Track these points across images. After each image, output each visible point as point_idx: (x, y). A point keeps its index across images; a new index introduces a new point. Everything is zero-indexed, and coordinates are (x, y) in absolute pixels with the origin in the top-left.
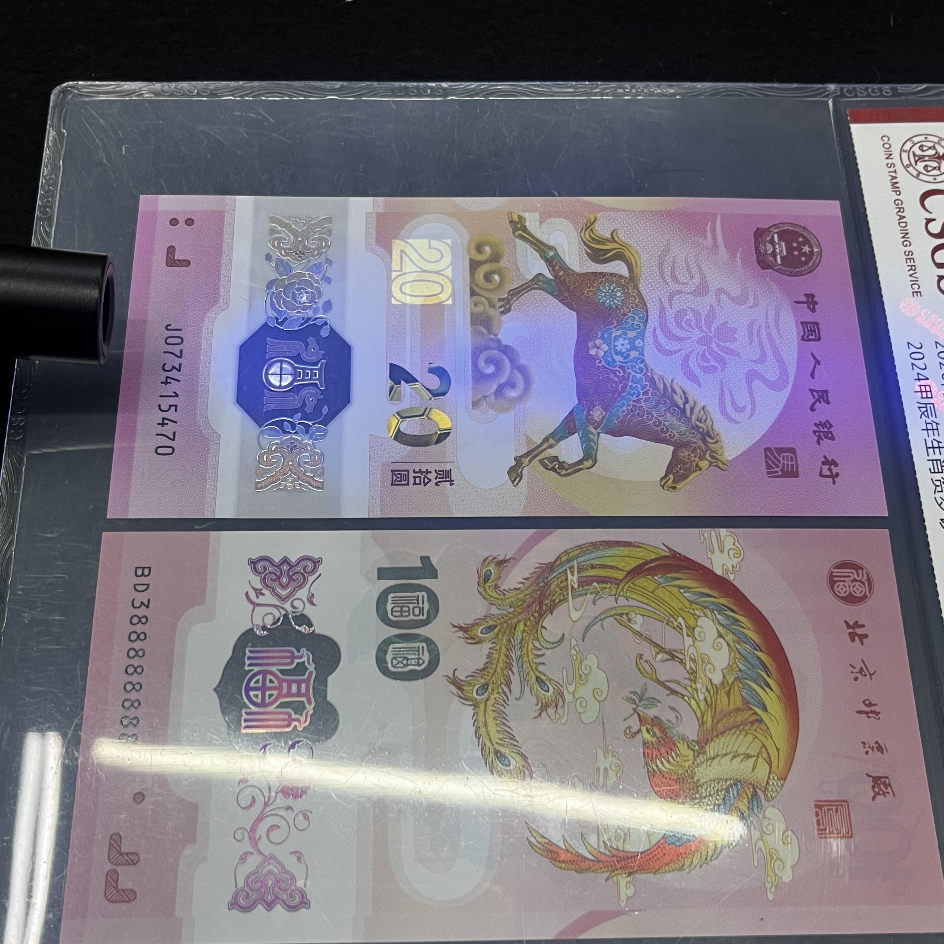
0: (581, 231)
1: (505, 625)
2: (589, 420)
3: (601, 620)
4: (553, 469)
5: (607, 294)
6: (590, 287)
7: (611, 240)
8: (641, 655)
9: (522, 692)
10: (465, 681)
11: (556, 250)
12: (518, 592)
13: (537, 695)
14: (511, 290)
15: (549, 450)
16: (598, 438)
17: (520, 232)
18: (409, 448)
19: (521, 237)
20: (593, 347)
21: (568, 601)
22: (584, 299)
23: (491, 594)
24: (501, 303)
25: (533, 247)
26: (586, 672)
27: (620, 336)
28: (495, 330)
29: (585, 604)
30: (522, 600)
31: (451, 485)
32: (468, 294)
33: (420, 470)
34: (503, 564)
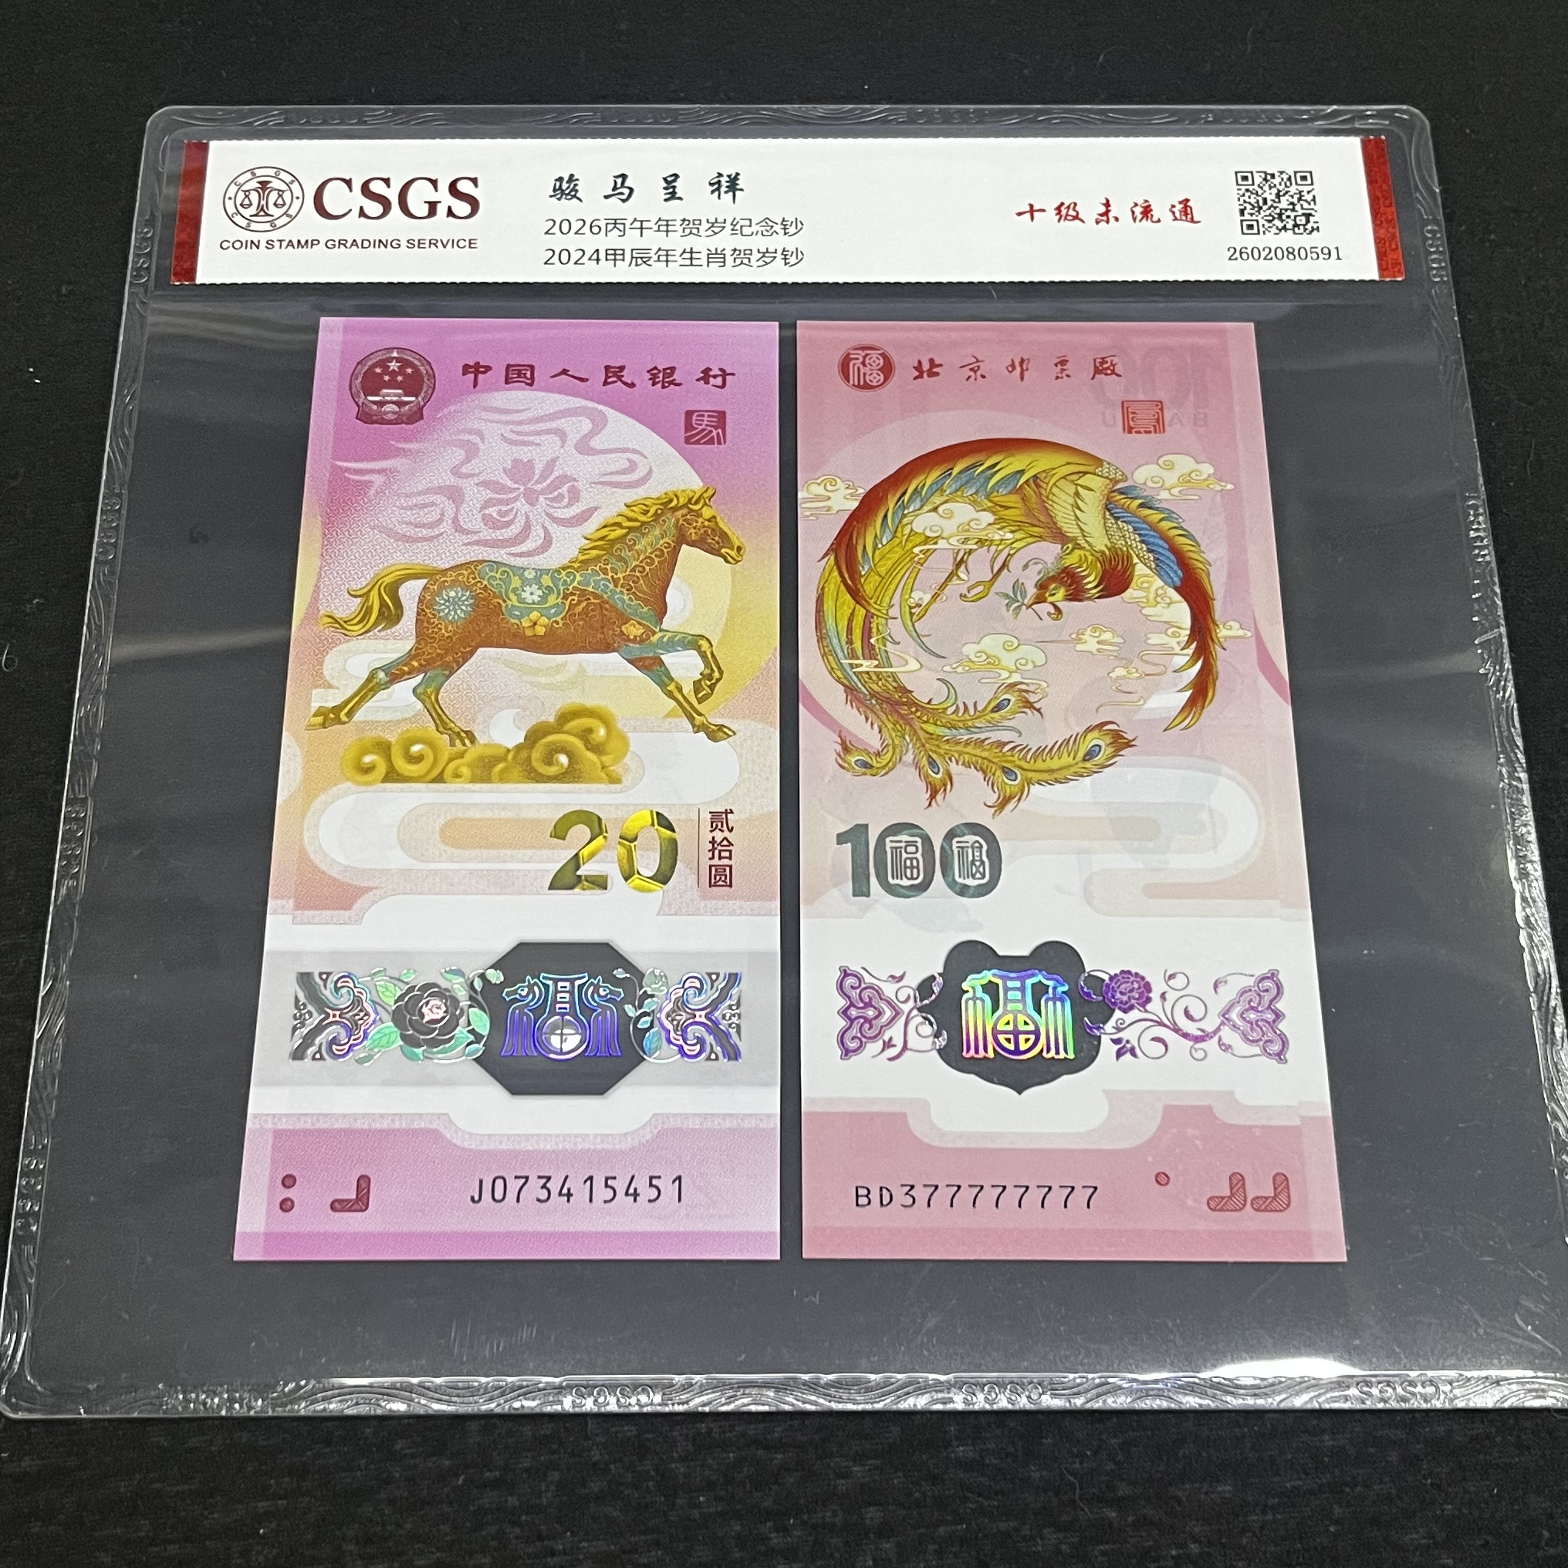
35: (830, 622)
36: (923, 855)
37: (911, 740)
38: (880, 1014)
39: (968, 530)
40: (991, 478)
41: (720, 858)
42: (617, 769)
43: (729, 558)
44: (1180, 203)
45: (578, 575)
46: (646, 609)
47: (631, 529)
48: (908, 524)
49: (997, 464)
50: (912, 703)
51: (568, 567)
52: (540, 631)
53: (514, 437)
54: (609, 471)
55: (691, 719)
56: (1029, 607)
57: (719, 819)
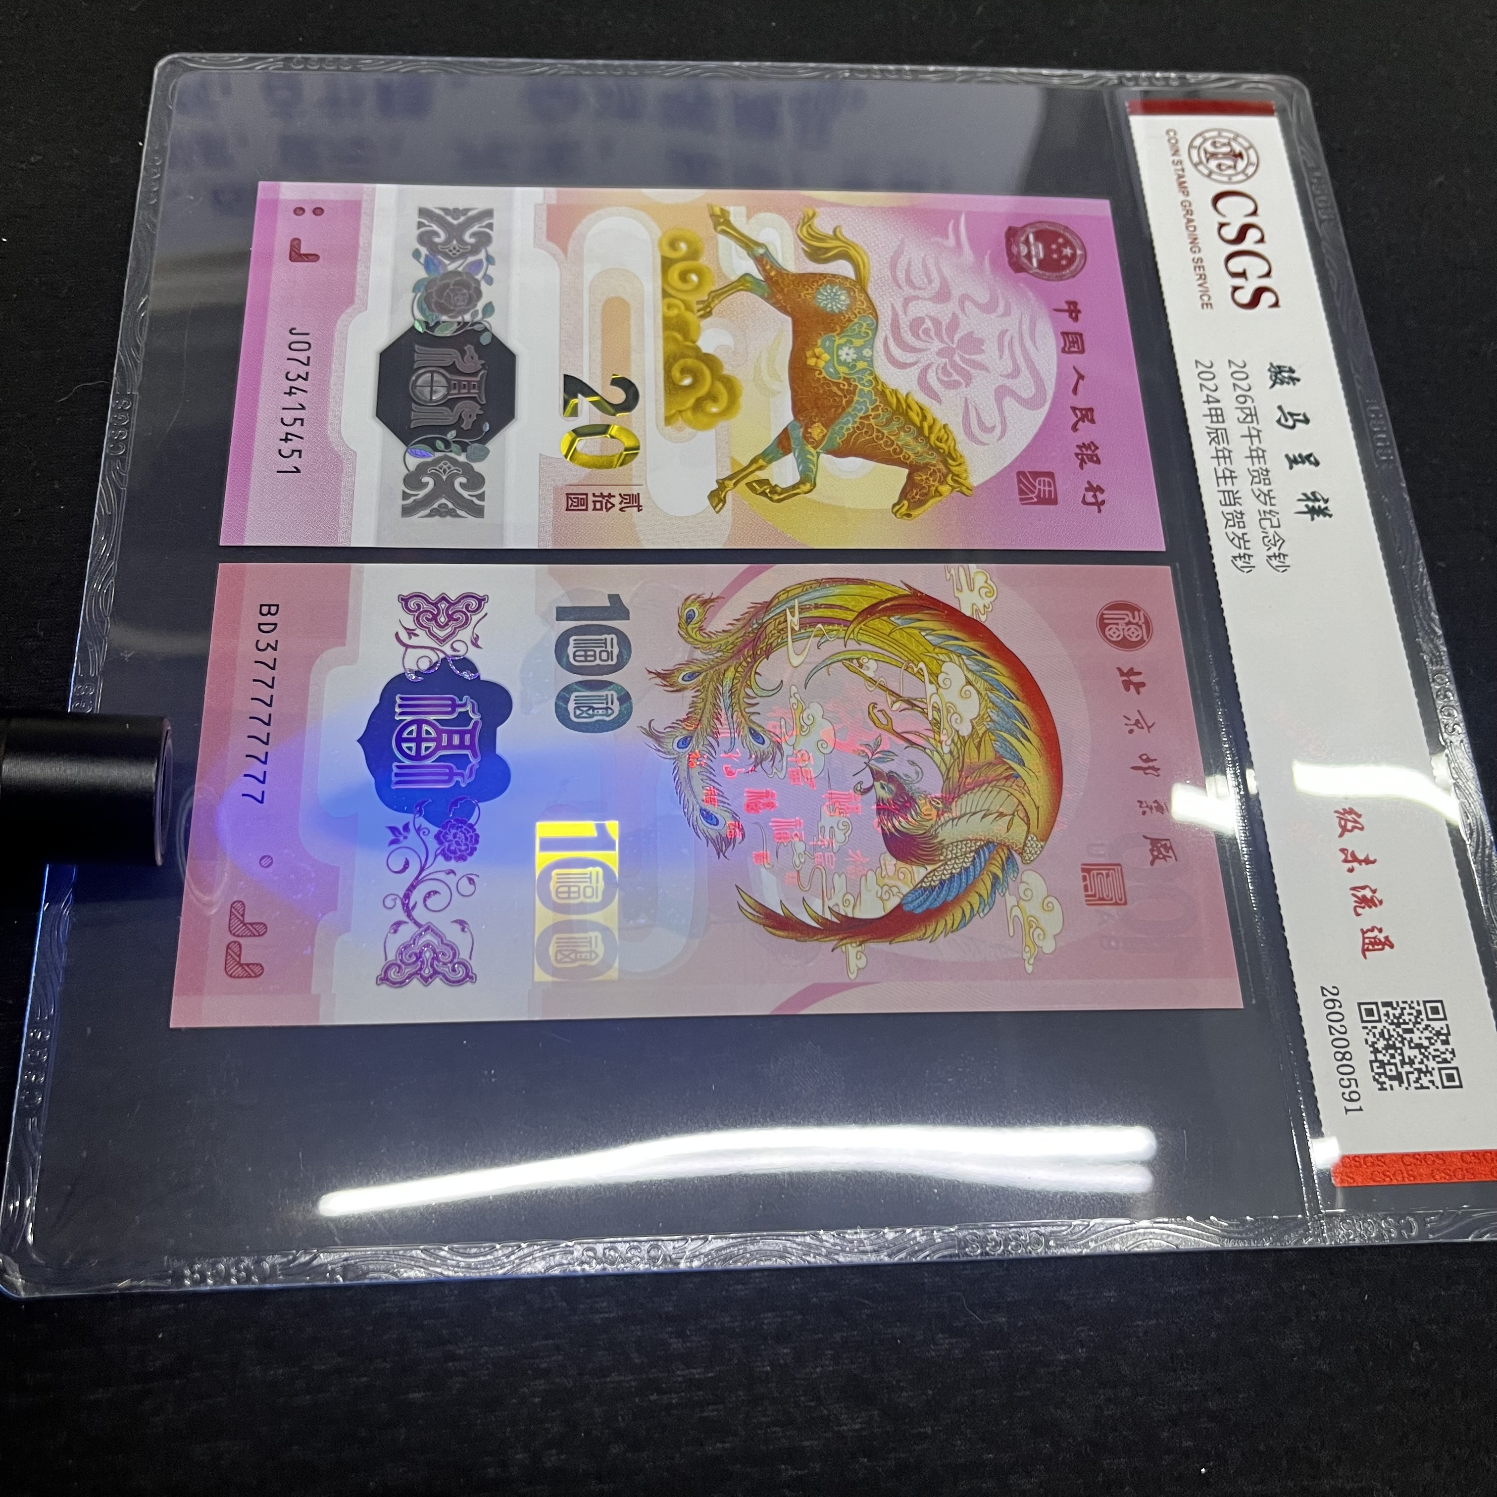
35: (837, 590)
36: (598, 665)
37: (717, 658)
38: (442, 627)
39: (948, 712)
40: (1012, 735)
41: (594, 502)
42: (680, 422)
43: (897, 507)
44: (1387, 938)
45: (869, 389)
46: (839, 441)
47: (920, 429)
48: (950, 657)
49: (1029, 741)
50: (755, 658)
51: (877, 381)
52: (812, 362)
53: (1007, 338)
54: (980, 411)
55: (730, 478)
56: (867, 764)
57: (632, 501)
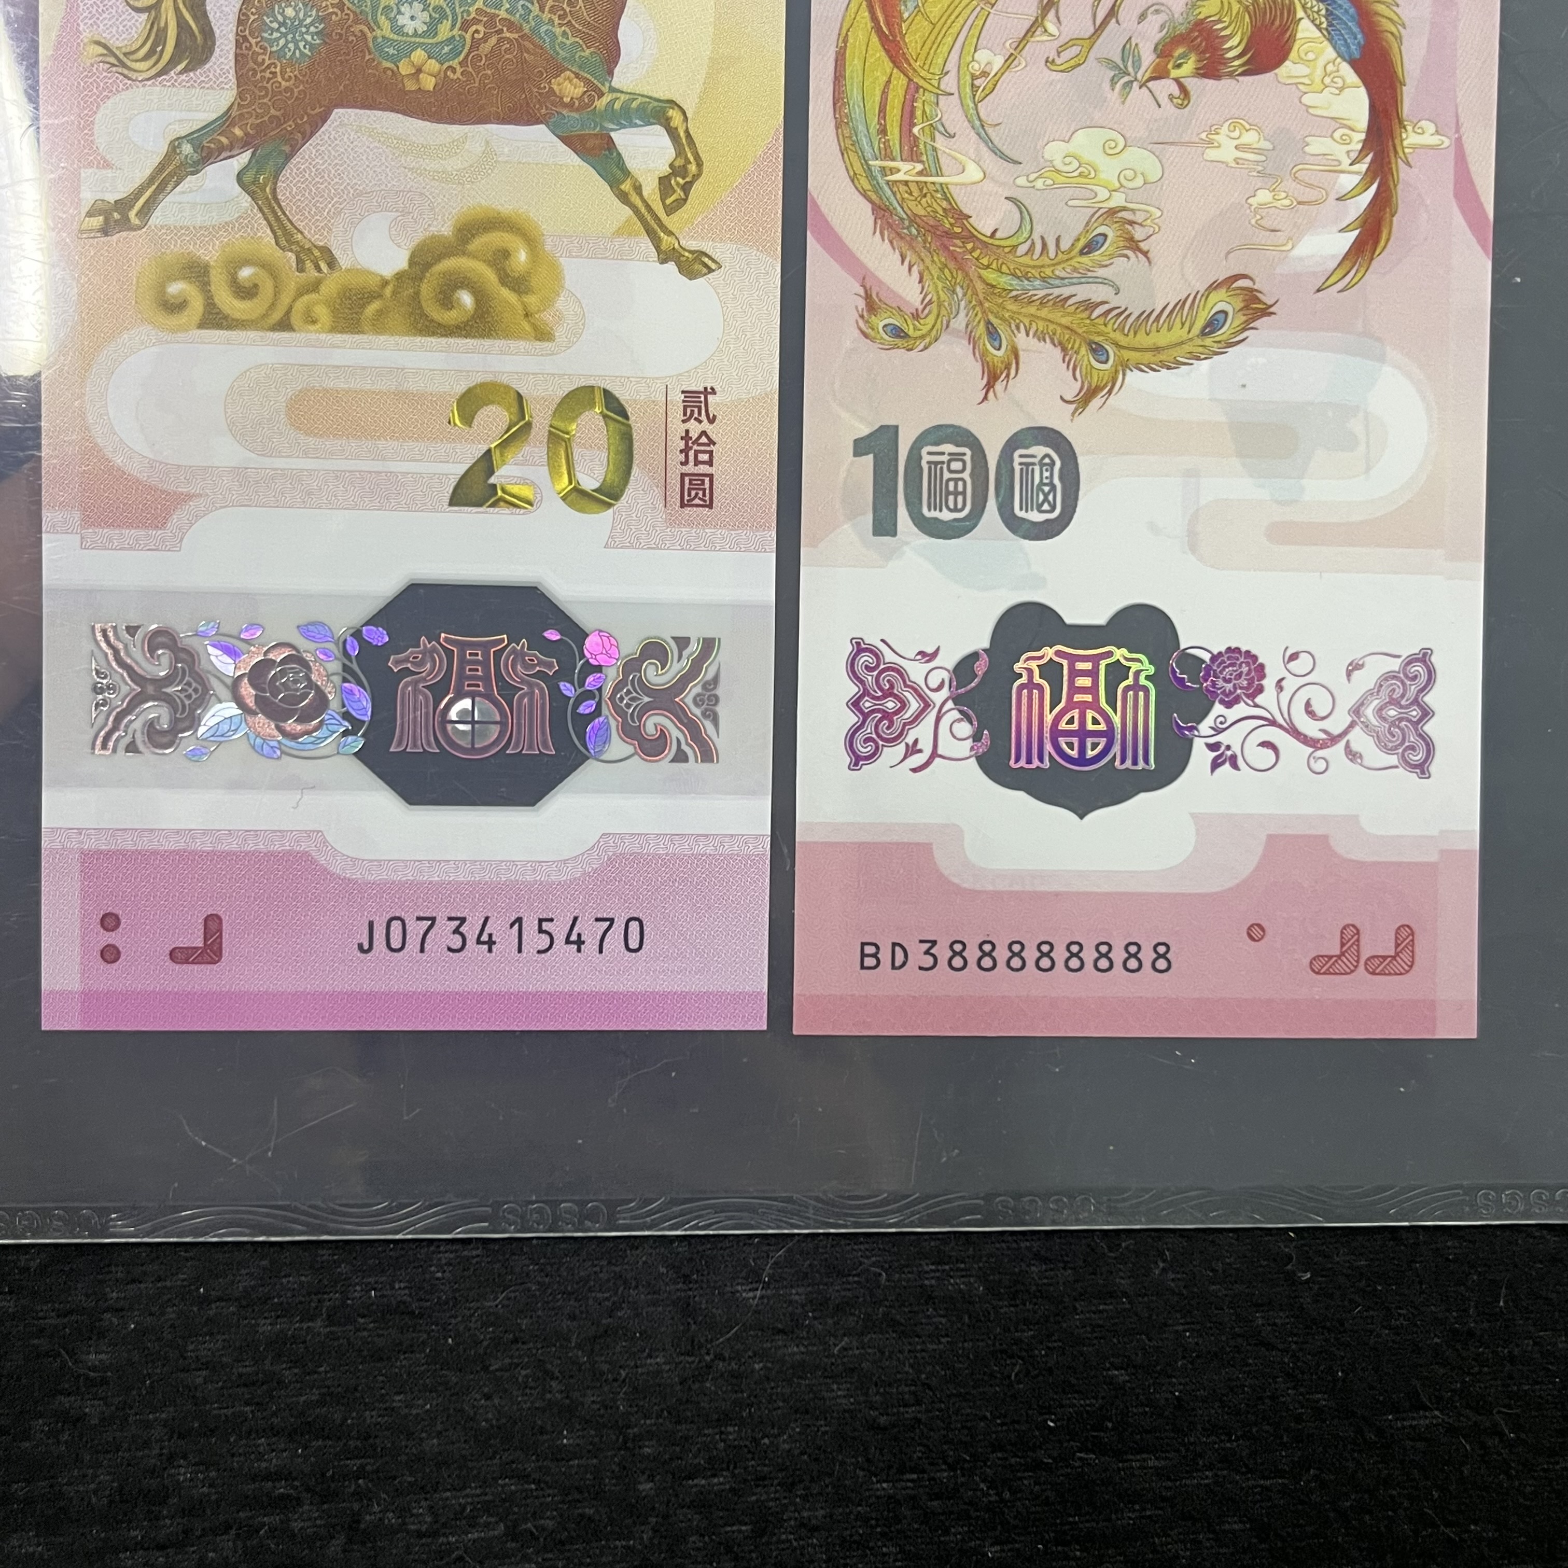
0: (129, 79)
1: (987, 305)
2: (582, 105)
3: (983, 126)
4: (686, 188)
5: (290, 37)
6: (274, 73)
7: (153, 13)
8: (1047, 61)
9: (1104, 281)
10: (1083, 383)
11: (178, 139)
12: (926, 276)
13: (1111, 256)
14: (277, 244)
15: (645, 194)
16: (622, 92)
17: (132, 214)
18: (635, 471)
19: (146, 212)
20: (418, 80)
21: (946, 184)
22: (301, 87)
23: (929, 327)
24: (309, 264)
25: (169, 187)
26: (1076, 164)
27: (393, 21)
28: (373, 283)
29: (953, 153)
30: (941, 270)
31: (713, 392)
32: (285, 335)
33: (681, 451)
34: (874, 302)
